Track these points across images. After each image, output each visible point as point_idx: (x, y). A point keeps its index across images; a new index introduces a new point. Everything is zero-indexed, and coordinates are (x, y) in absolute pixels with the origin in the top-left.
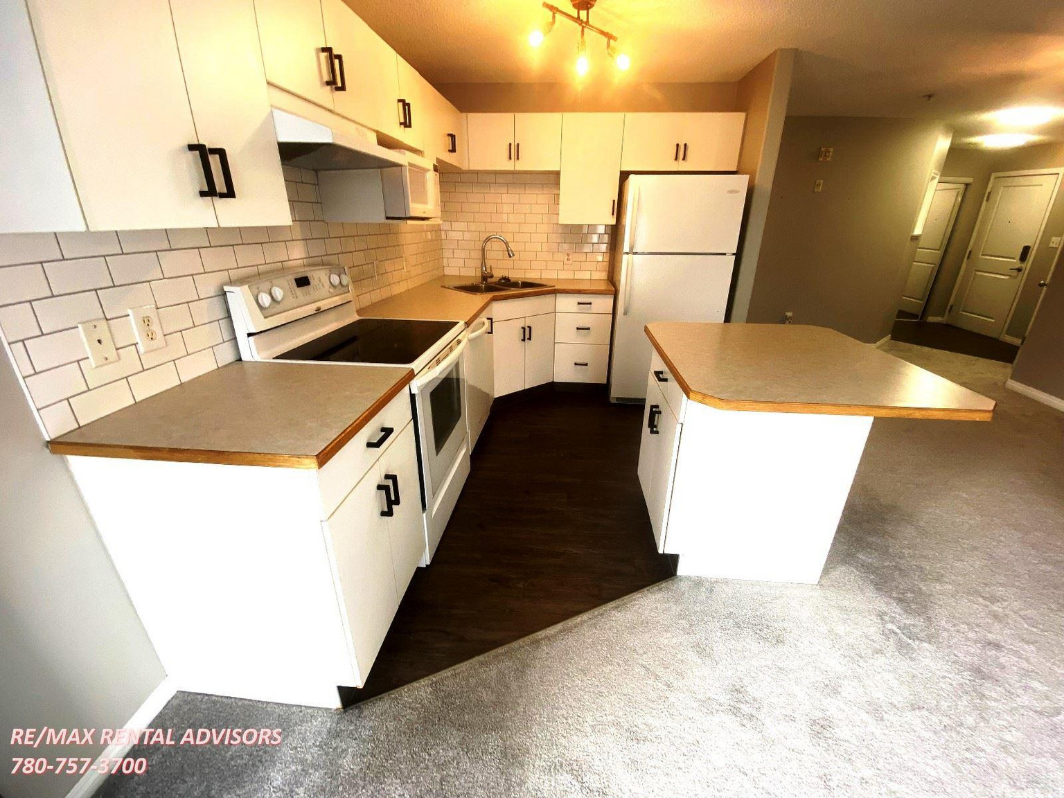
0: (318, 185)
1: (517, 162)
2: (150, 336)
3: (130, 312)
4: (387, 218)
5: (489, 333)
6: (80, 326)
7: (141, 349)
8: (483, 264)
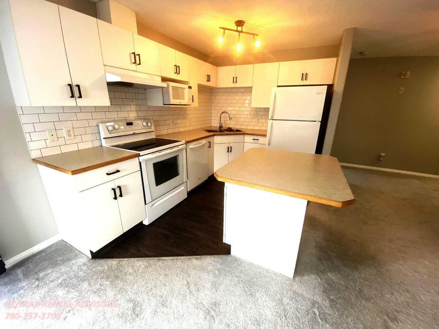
0: (146, 94)
1: (236, 84)
2: (70, 135)
3: (63, 128)
4: (164, 104)
5: (209, 147)
6: (47, 130)
7: (66, 139)
8: (220, 122)
